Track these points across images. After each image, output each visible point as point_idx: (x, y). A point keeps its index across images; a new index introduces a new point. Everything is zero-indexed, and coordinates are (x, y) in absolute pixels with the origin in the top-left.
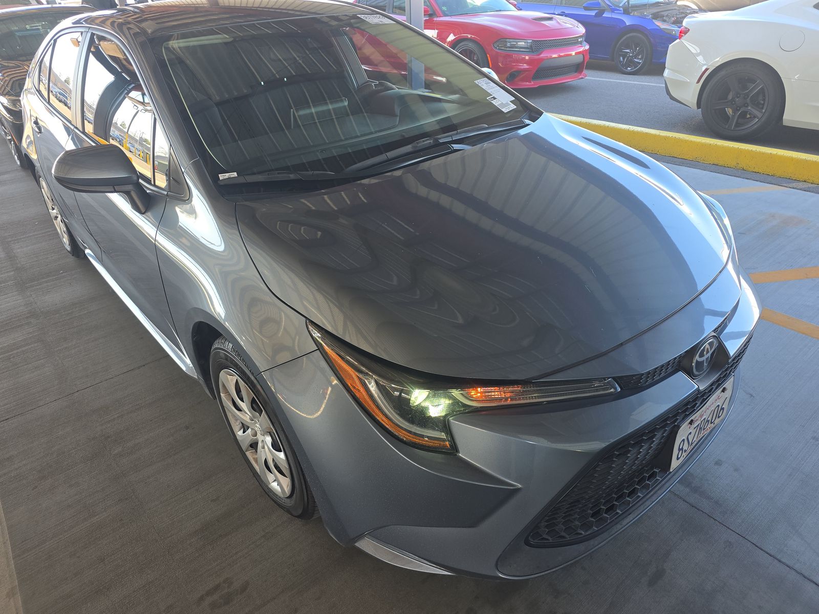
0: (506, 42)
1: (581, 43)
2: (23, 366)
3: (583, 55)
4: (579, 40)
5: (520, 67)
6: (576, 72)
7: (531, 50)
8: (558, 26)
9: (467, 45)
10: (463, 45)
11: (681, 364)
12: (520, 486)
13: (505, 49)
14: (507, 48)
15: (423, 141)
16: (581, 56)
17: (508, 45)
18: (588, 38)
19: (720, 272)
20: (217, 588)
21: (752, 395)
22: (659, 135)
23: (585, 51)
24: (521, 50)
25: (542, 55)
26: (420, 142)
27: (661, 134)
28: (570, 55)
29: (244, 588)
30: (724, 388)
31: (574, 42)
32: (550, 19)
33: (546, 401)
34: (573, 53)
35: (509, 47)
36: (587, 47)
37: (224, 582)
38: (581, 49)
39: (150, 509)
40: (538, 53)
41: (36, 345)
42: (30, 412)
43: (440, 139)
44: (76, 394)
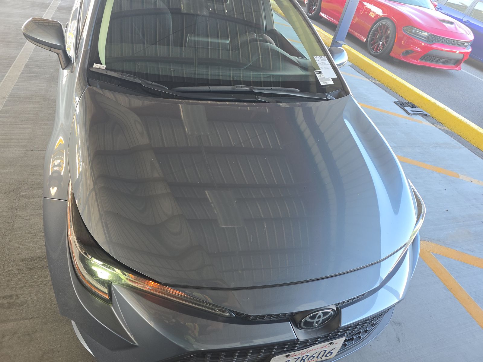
0: (413, 29)
1: (466, 46)
2: (19, 125)
3: (464, 55)
4: (465, 44)
5: (415, 49)
6: (454, 64)
7: (427, 40)
8: (454, 30)
9: (387, 22)
10: (383, 22)
11: (294, 317)
12: (137, 344)
13: (410, 34)
14: (411, 33)
15: (241, 87)
16: (462, 55)
17: (413, 31)
18: (473, 44)
19: (372, 264)
20: (10, 296)
21: (399, 340)
22: (476, 130)
23: (467, 53)
24: (422, 38)
25: (433, 46)
26: (238, 87)
27: (478, 130)
28: (455, 52)
29: (21, 305)
30: (332, 343)
31: (462, 45)
32: (452, 23)
33: (177, 301)
34: (458, 52)
35: (413, 33)
36: (470, 50)
37: (16, 295)
38: (465, 51)
39: (14, 234)
40: (431, 44)
41: (33, 115)
42: (3, 152)
43: (255, 89)
44: (30, 152)
